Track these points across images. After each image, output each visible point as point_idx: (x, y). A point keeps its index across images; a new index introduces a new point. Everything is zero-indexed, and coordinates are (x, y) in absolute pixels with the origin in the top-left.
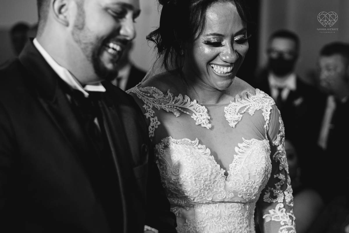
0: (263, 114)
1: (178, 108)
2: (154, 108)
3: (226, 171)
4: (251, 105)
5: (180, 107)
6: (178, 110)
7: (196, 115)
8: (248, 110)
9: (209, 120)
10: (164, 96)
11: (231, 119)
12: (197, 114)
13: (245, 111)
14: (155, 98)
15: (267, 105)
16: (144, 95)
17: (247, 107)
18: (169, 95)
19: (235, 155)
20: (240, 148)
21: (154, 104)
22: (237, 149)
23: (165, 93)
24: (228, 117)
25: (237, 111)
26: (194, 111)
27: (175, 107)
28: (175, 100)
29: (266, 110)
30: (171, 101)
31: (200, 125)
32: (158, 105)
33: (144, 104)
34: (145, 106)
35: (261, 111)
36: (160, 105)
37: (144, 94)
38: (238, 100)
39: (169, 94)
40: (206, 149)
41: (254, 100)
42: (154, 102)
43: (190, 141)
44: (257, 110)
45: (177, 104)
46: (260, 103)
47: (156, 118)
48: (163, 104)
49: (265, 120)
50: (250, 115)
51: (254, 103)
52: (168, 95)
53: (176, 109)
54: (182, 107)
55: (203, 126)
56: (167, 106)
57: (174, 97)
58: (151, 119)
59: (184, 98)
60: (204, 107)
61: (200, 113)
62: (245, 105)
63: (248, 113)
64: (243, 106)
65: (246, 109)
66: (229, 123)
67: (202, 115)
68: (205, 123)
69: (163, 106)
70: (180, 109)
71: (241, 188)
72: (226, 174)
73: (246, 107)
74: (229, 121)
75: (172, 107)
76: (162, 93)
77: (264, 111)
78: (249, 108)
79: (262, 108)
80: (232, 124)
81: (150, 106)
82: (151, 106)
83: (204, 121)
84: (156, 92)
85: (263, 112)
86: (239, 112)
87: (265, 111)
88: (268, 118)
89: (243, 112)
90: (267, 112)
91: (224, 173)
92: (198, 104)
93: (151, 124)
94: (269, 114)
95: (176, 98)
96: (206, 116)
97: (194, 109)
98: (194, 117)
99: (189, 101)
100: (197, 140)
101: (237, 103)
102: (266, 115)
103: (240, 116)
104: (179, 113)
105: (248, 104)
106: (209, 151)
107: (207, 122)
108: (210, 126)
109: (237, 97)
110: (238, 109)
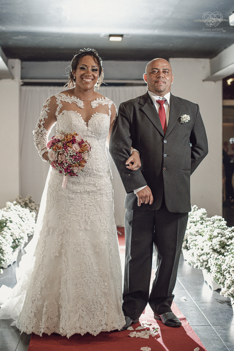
2: (61, 101)
3: (87, 123)
12: (79, 103)
14: (62, 97)
19: (91, 118)
22: (92, 115)
24: (92, 105)
31: (79, 107)
33: (57, 99)
34: (57, 100)
35: (107, 105)
43: (73, 111)
44: (105, 104)
47: (61, 104)
49: (109, 108)
51: (105, 102)
52: (68, 96)
54: (73, 100)
56: (67, 100)
57: (70, 97)
58: (59, 105)
59: (74, 98)
63: (102, 105)
64: (99, 102)
67: (81, 104)
69: (65, 100)
71: (94, 130)
72: (87, 124)
75: (69, 100)
76: (66, 96)
77: (109, 105)
82: (60, 100)
83: (81, 106)
84: (63, 95)
88: (111, 108)
92: (80, 100)
93: (59, 106)
94: (111, 106)
95: (71, 98)
96: (83, 104)
97: (78, 101)
98: (77, 104)
99: (76, 98)
100: (76, 111)
101: (97, 101)
102: (110, 107)
103: (98, 105)
104: (71, 102)
105: (102, 102)
106: (81, 115)
107: (83, 106)
108: (84, 107)
109: (97, 99)
110: (97, 103)
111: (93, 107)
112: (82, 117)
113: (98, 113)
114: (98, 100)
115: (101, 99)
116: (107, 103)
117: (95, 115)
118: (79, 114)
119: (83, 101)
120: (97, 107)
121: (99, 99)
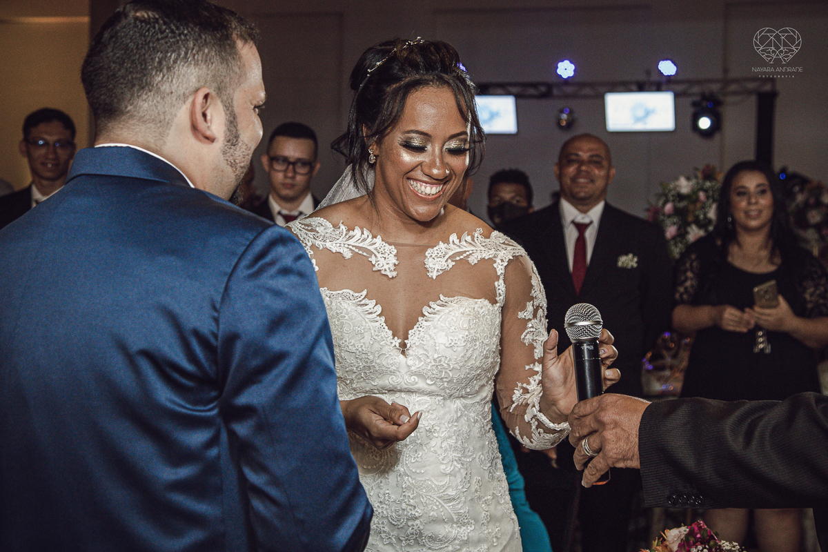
0: (495, 265)
1: (350, 247)
2: (313, 246)
3: (403, 341)
4: (475, 251)
5: (353, 246)
6: (351, 249)
7: (376, 256)
8: (468, 256)
9: (395, 265)
10: (334, 231)
11: (434, 267)
12: (379, 256)
13: (462, 257)
14: (318, 233)
15: (504, 254)
16: (303, 228)
17: (468, 253)
18: (341, 229)
19: (420, 319)
20: (430, 307)
21: (314, 240)
22: (425, 310)
23: (336, 226)
24: (430, 263)
25: (447, 256)
26: (375, 252)
27: (347, 246)
28: (347, 236)
29: (502, 261)
30: (342, 237)
31: (380, 270)
32: (320, 243)
35: (491, 261)
36: (323, 243)
37: (303, 226)
38: (453, 241)
39: (343, 227)
40: (376, 305)
41: (484, 244)
42: (314, 238)
43: (352, 293)
44: (484, 258)
45: (351, 242)
46: (493, 250)
47: (314, 261)
48: (328, 241)
49: (499, 274)
50: (470, 264)
51: (483, 248)
52: (339, 228)
53: (348, 248)
54: (357, 245)
55: (383, 272)
56: (334, 245)
57: (348, 230)
59: (363, 233)
60: (393, 247)
61: (383, 255)
62: (466, 249)
63: (468, 261)
64: (458, 250)
65: (465, 255)
66: (428, 271)
67: (385, 258)
68: (388, 270)
69: (328, 245)
70: (354, 249)
71: (429, 367)
72: (402, 345)
73: (465, 252)
74: (430, 270)
75: (342, 245)
76: (331, 226)
77: (498, 261)
78: (470, 254)
79: (495, 257)
80: (434, 275)
81: (308, 243)
82: (310, 244)
83: (386, 267)
84: (322, 225)
85: (495, 262)
86: (450, 257)
87: (500, 261)
88: (504, 272)
89: (458, 258)
90: (503, 263)
91: (400, 343)
92: (383, 242)
94: (506, 264)
95: (351, 233)
96: (393, 260)
97: (376, 249)
98: (373, 259)
99: (370, 236)
100: (364, 293)
101: (451, 245)
102: (500, 268)
103: (451, 264)
104: (350, 254)
105: (470, 248)
106: (379, 309)
107: (392, 268)
108: (394, 274)
109: (453, 237)
110: (451, 253)
111: (430, 274)
112: (383, 319)
113: (447, 299)
114: (457, 241)
115: (469, 238)
116: (493, 252)
117: (438, 308)
118: (373, 303)
119: (396, 245)
120: (445, 272)
121: (459, 238)
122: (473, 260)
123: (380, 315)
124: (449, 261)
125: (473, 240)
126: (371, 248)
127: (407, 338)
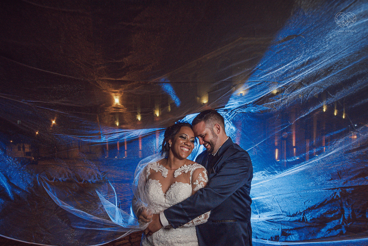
0: (191, 172)
2: (150, 169)
10: (157, 165)
11: (176, 174)
19: (170, 189)
20: (173, 185)
34: (148, 168)
39: (159, 164)
43: (156, 181)
44: (189, 171)
47: (150, 172)
49: (191, 175)
51: (189, 168)
53: (158, 169)
54: (160, 169)
55: (164, 176)
56: (155, 168)
58: (148, 173)
59: (162, 166)
64: (184, 169)
67: (165, 173)
69: (153, 168)
78: (186, 170)
82: (150, 168)
89: (183, 172)
92: (166, 169)
96: (167, 173)
98: (162, 173)
100: (159, 181)
101: (181, 168)
103: (181, 173)
104: (157, 171)
105: (186, 168)
106: (161, 186)
108: (167, 177)
110: (181, 170)
111: (175, 176)
112: (161, 188)
113: (177, 183)
114: (183, 167)
118: (160, 184)
119: (168, 170)
120: (179, 176)
122: (186, 172)
123: (161, 187)
124: (180, 173)
125: (188, 166)
126: (163, 170)
127: (166, 194)
